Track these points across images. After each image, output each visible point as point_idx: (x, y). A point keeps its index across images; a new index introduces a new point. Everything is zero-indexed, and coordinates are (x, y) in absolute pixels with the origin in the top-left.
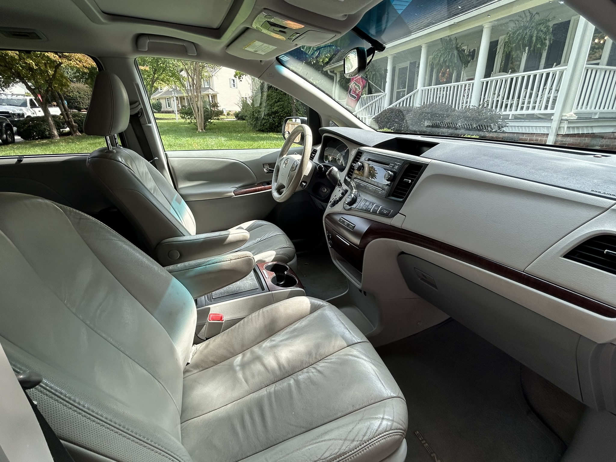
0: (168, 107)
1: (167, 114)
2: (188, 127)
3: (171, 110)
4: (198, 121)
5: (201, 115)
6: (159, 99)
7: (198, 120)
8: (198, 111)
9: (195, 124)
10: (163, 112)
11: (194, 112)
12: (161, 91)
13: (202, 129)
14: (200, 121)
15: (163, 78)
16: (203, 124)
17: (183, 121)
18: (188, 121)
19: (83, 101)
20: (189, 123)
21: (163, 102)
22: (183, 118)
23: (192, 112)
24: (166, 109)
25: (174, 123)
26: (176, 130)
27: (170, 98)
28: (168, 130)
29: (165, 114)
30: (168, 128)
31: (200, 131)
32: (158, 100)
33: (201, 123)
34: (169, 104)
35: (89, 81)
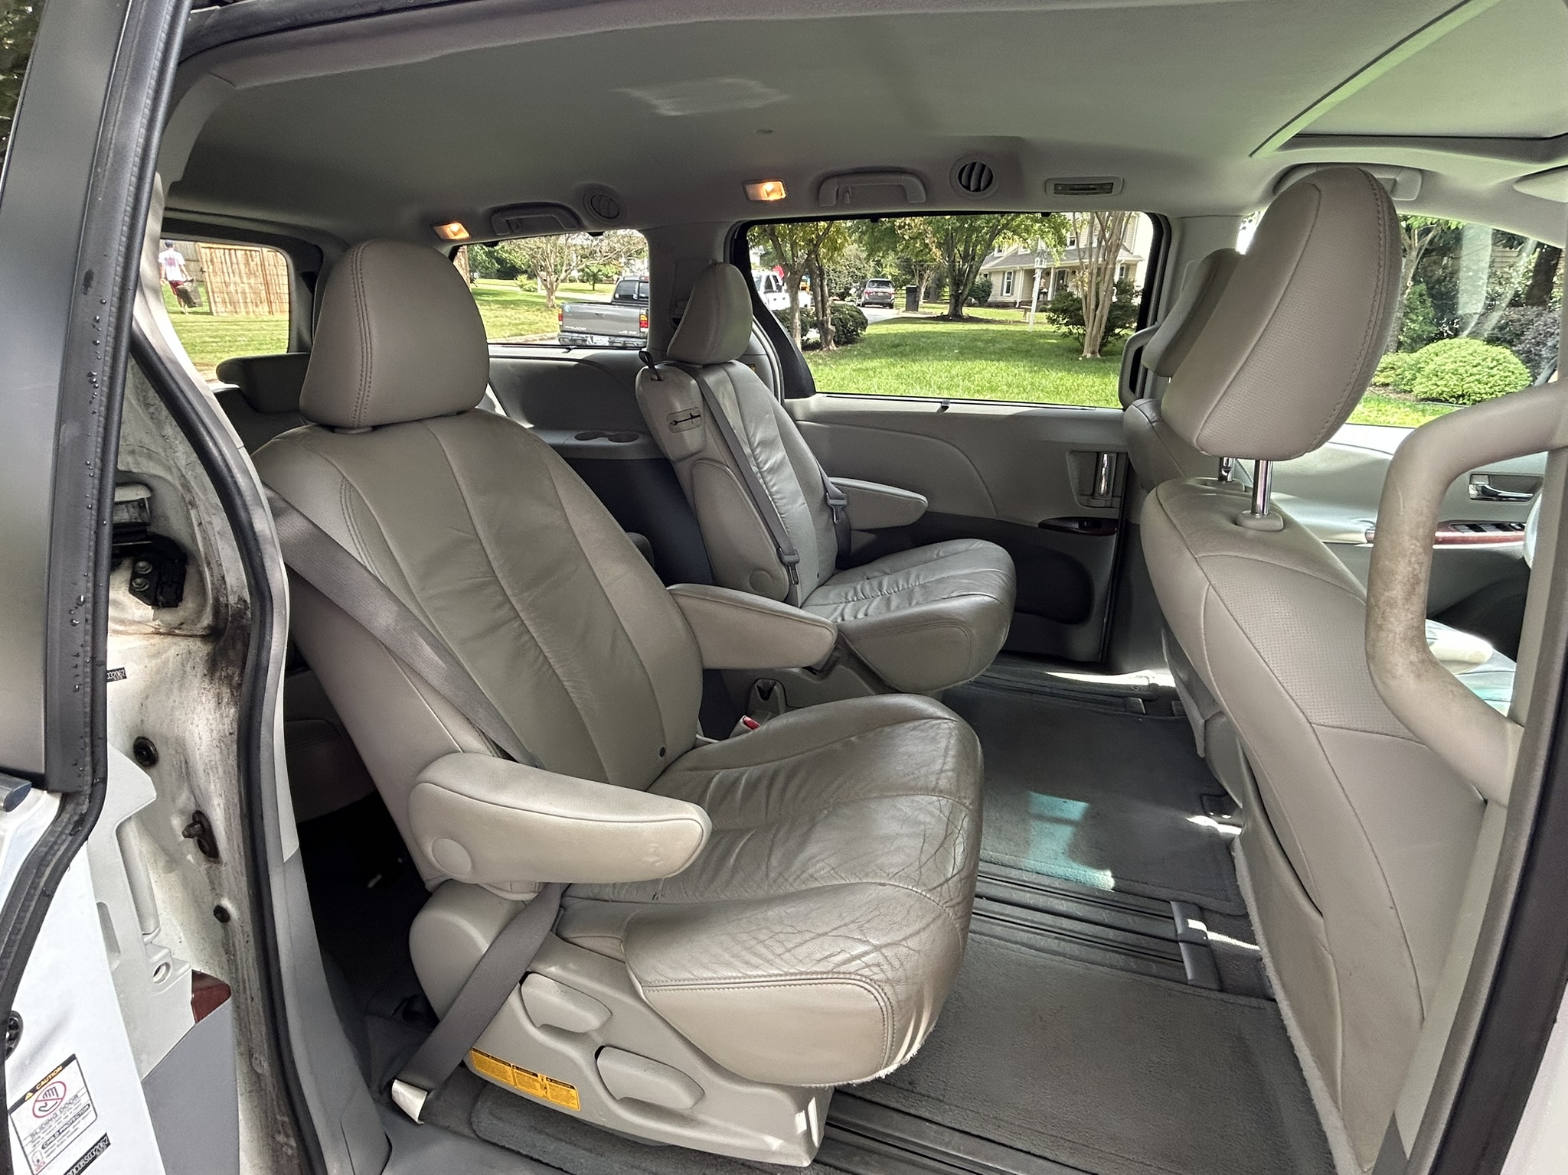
0: (1004, 294)
1: (1001, 311)
2: (1057, 346)
3: (1011, 299)
4: (1089, 330)
5: (1102, 317)
6: (990, 273)
7: (1091, 331)
8: (1097, 306)
9: (1079, 339)
10: (990, 306)
11: (1084, 308)
12: (1000, 254)
13: (1093, 353)
14: (1094, 332)
15: (1018, 226)
16: (1099, 340)
17: (1052, 328)
18: (1064, 329)
19: (837, 279)
20: (1064, 335)
21: (997, 282)
22: (1052, 321)
23: (1081, 308)
24: (1000, 299)
25: (1024, 333)
26: (1028, 351)
27: (1015, 272)
28: (1010, 348)
29: (995, 310)
30: (1010, 344)
31: (1089, 356)
32: (986, 275)
33: (1096, 336)
34: (1008, 286)
35: (866, 238)
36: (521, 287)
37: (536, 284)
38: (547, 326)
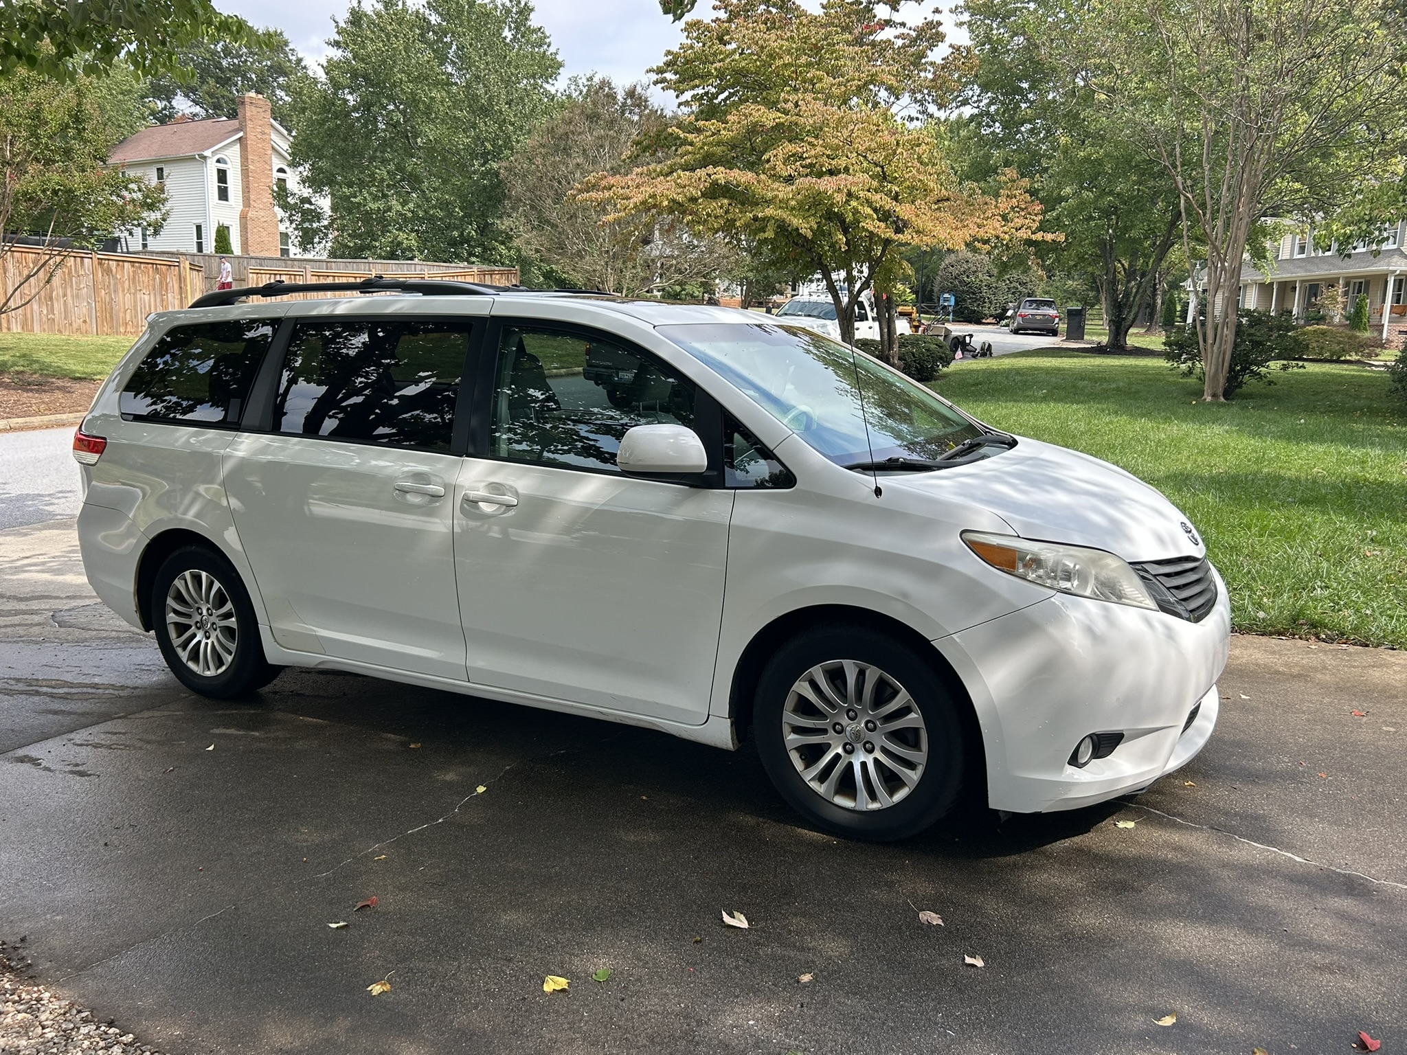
31: (1209, 399)
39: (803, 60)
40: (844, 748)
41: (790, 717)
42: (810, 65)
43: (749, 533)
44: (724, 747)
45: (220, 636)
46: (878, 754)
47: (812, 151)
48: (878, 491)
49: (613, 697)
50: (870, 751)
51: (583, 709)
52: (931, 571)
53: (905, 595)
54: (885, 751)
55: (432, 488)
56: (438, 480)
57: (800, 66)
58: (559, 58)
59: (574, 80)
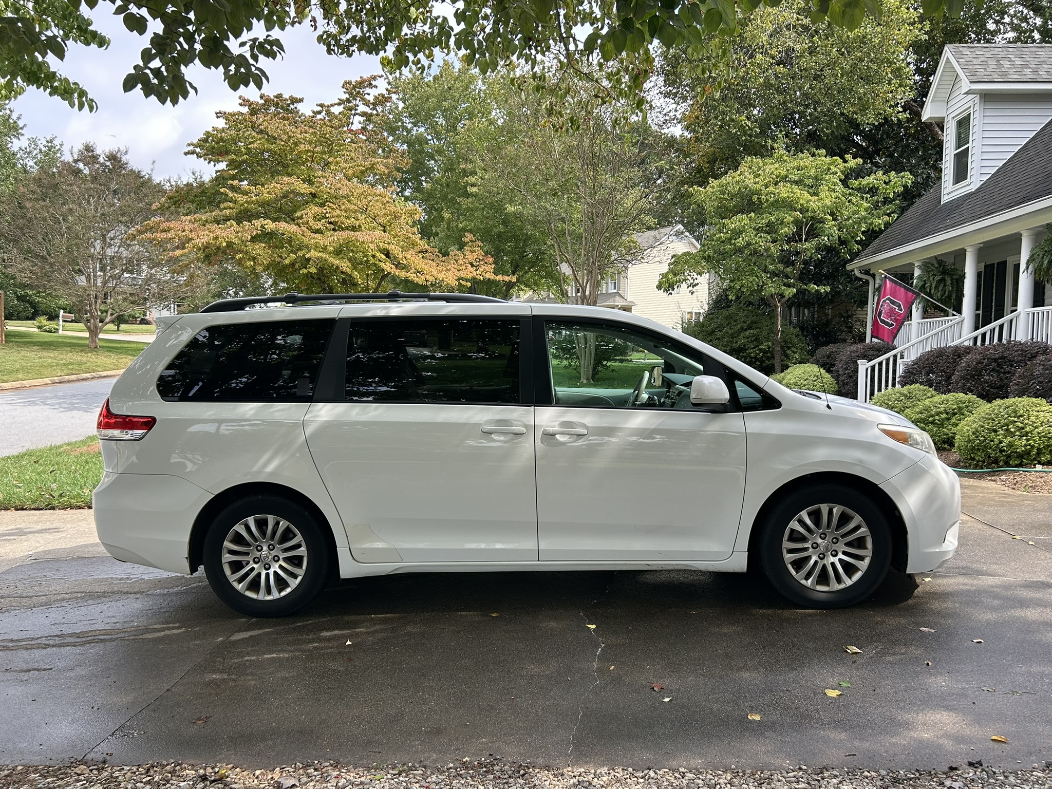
2: (563, 375)
4: (582, 363)
9: (576, 369)
13: (588, 379)
14: (586, 364)
16: (591, 370)
20: (566, 367)
33: (588, 367)
36: (39, 327)
37: (58, 325)
38: (97, 366)
39: (318, 149)
40: (819, 557)
41: (787, 544)
42: (324, 153)
43: (758, 436)
44: (740, 571)
45: (284, 564)
46: (841, 556)
47: (335, 213)
48: (828, 407)
49: (660, 552)
50: (835, 555)
51: (634, 565)
52: (871, 447)
53: (861, 461)
54: (844, 553)
55: (514, 428)
56: (519, 423)
57: (317, 153)
58: (21, 123)
59: (33, 141)
